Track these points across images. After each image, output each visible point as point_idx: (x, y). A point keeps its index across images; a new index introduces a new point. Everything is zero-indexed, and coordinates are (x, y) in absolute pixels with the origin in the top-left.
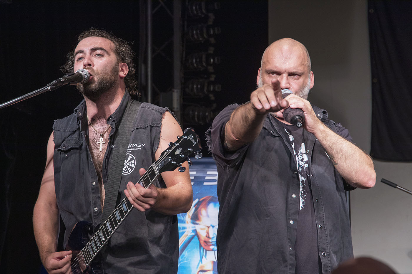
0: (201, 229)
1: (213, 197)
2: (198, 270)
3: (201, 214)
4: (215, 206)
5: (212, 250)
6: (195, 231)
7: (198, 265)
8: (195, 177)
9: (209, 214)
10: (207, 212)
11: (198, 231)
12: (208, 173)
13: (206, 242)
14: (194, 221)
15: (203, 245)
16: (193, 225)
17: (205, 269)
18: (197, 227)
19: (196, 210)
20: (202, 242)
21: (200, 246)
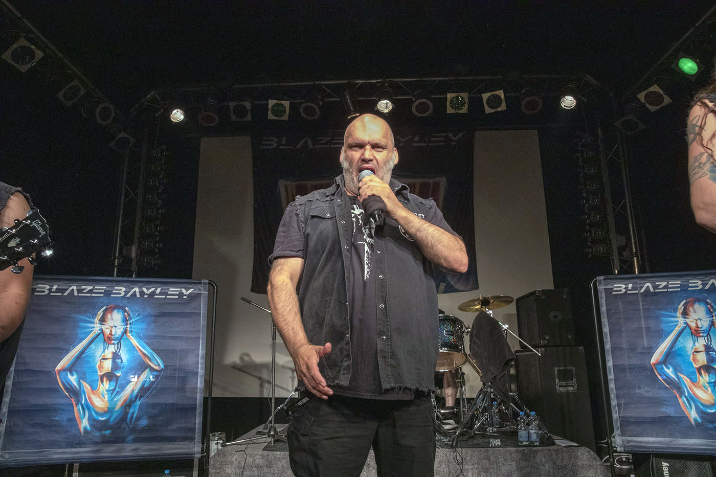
0: (106, 328)
1: (117, 305)
2: (101, 358)
3: (107, 317)
4: (118, 312)
5: (113, 344)
6: (102, 330)
7: (101, 354)
8: (106, 291)
9: (113, 317)
10: (112, 316)
11: (103, 330)
12: (115, 288)
13: (108, 337)
14: (101, 323)
15: (106, 340)
16: (100, 326)
17: (106, 357)
18: (103, 327)
19: (103, 315)
20: (106, 338)
21: (104, 340)
